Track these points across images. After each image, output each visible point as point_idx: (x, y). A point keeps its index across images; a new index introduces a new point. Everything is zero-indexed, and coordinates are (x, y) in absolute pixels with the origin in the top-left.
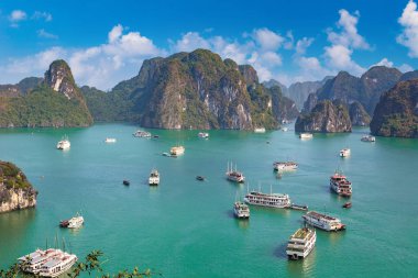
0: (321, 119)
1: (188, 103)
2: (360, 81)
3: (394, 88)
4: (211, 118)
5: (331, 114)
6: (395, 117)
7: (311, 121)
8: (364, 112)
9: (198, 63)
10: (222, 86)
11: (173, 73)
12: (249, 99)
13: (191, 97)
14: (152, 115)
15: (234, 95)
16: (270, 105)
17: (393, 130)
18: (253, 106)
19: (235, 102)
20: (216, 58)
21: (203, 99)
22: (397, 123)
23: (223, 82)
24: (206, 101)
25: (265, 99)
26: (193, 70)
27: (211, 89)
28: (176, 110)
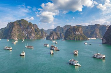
0: (52, 36)
1: (19, 33)
2: (63, 28)
3: (69, 28)
4: (25, 36)
5: (55, 35)
6: (70, 35)
7: (50, 37)
8: (63, 35)
9: (22, 23)
10: (28, 28)
11: (15, 25)
12: (35, 31)
13: (20, 31)
14: (9, 36)
15: (31, 30)
16: (40, 33)
17: (69, 38)
18: (36, 33)
19: (31, 32)
20: (26, 22)
21: (23, 31)
22: (70, 37)
23: (28, 27)
24: (24, 32)
25: (39, 32)
26: (20, 24)
27: (25, 29)
28: (16, 34)
